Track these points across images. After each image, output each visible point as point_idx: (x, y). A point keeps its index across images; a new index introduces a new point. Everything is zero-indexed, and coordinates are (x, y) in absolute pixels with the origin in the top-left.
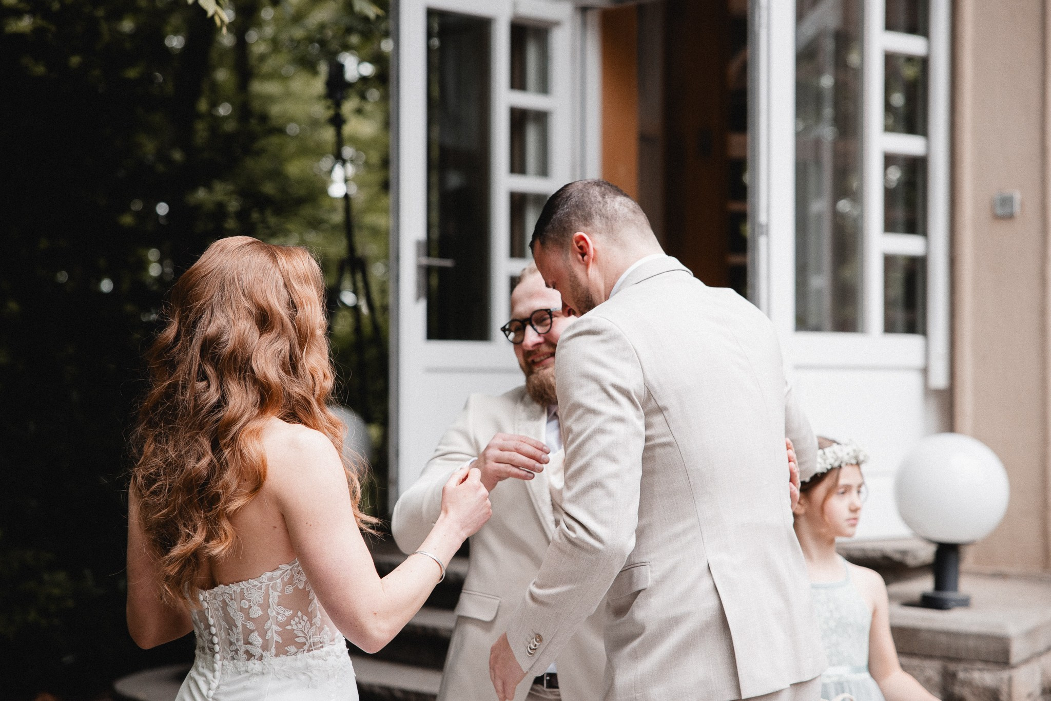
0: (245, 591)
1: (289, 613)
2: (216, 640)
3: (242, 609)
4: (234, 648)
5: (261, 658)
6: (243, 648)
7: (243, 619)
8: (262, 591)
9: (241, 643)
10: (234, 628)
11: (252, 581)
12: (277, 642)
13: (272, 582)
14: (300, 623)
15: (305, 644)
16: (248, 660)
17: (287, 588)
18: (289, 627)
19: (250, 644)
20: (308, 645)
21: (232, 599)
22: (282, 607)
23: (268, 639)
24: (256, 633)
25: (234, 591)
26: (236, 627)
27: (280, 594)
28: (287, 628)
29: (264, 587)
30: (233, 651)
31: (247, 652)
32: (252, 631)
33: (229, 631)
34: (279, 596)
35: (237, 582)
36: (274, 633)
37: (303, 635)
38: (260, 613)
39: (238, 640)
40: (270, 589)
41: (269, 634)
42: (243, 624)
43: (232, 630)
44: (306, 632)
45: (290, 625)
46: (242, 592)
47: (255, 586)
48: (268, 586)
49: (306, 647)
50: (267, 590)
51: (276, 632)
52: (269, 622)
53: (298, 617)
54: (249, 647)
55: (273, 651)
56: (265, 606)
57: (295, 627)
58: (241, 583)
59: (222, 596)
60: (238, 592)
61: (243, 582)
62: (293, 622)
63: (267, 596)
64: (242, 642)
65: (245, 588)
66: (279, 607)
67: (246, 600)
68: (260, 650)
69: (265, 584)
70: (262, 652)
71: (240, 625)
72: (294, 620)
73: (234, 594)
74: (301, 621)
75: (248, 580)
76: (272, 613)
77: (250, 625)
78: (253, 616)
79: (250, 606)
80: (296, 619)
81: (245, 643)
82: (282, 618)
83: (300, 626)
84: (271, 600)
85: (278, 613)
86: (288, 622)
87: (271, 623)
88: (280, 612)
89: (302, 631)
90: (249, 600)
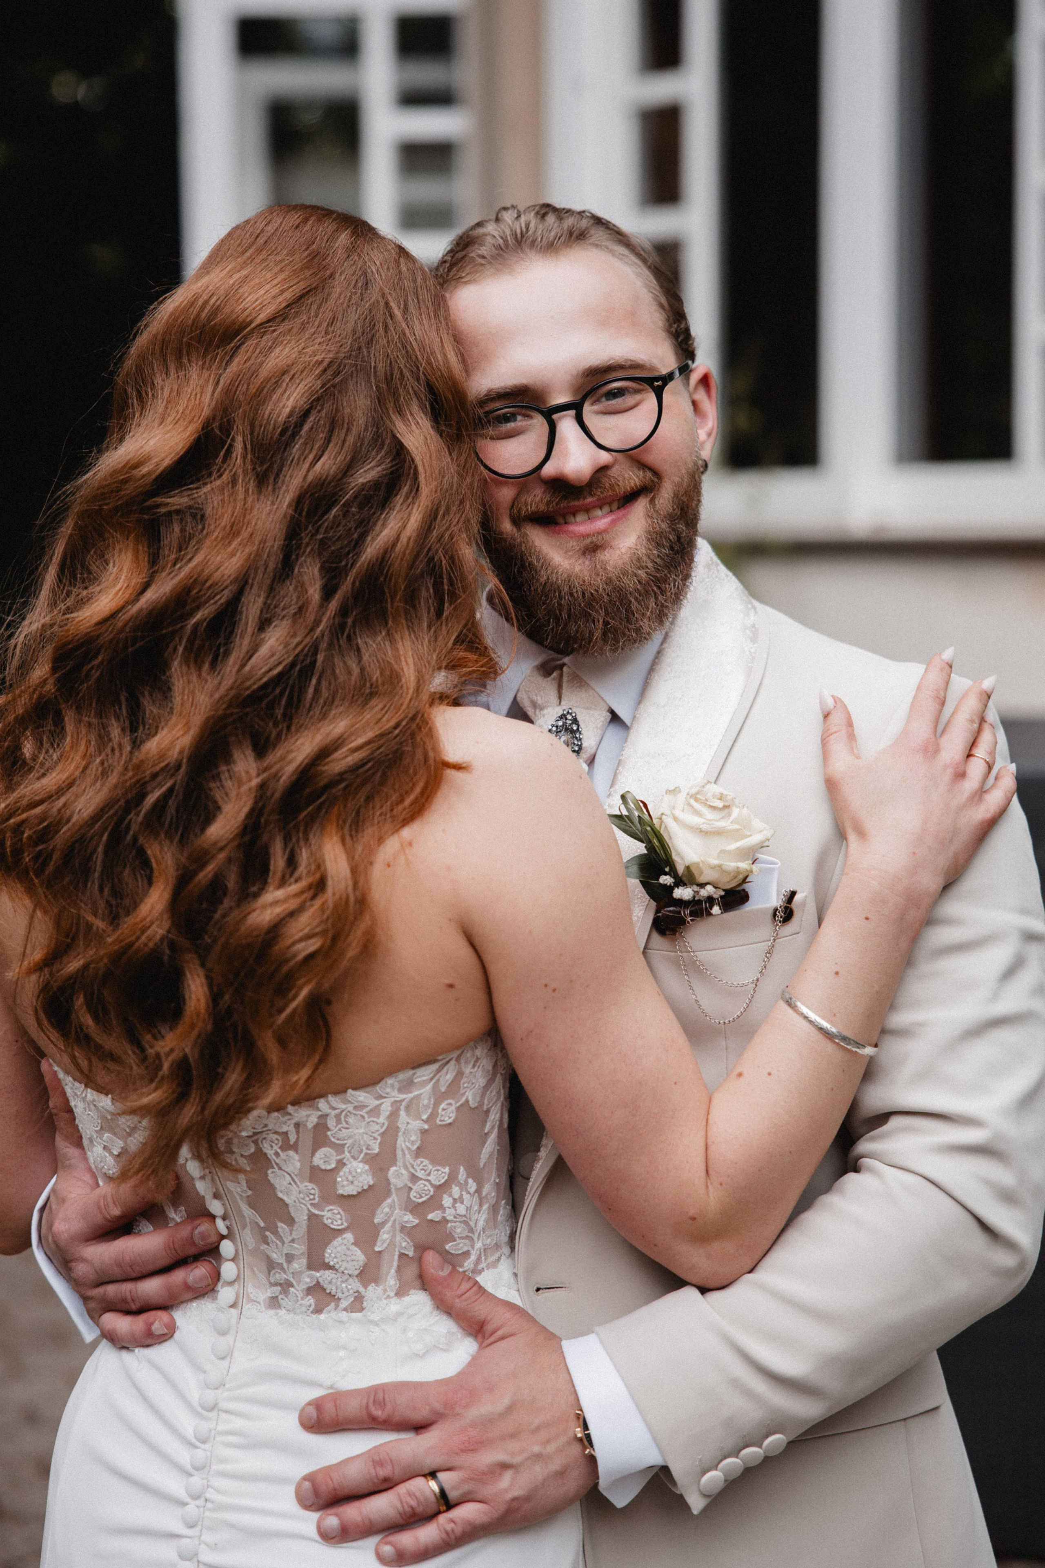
0: (331, 1123)
1: (440, 1175)
3: (316, 1174)
4: (279, 1276)
5: (358, 1304)
6: (307, 1279)
7: (316, 1201)
8: (382, 1120)
9: (299, 1264)
10: (282, 1227)
11: (354, 1093)
12: (402, 1257)
13: (411, 1095)
14: (462, 1202)
16: (318, 1311)
17: (444, 1110)
18: (434, 1216)
19: (327, 1268)
20: (473, 1257)
21: (287, 1146)
22: (426, 1162)
23: (380, 1252)
24: (349, 1236)
25: (297, 1125)
26: (291, 1221)
27: (426, 1127)
28: (430, 1216)
29: (386, 1107)
31: (316, 1289)
32: (340, 1232)
33: (268, 1233)
34: (424, 1132)
35: (307, 1100)
36: (398, 1232)
37: (466, 1233)
38: (367, 1180)
39: (290, 1258)
40: (402, 1113)
41: (385, 1236)
42: (311, 1217)
43: (276, 1233)
44: (472, 1224)
45: (441, 1208)
46: (322, 1128)
47: (362, 1107)
48: (396, 1104)
50: (394, 1115)
51: (403, 1228)
52: (389, 1201)
53: (459, 1184)
54: (324, 1277)
55: (392, 1281)
56: (384, 1161)
57: (449, 1214)
58: (322, 1100)
59: (256, 1142)
60: (310, 1125)
61: (330, 1098)
62: (447, 1201)
63: (390, 1134)
64: (304, 1261)
65: (333, 1113)
66: (419, 1161)
67: (333, 1146)
68: (355, 1285)
69: (393, 1100)
70: (362, 1289)
71: (301, 1218)
72: (450, 1196)
73: (298, 1132)
74: (464, 1193)
75: (345, 1091)
76: (397, 1175)
77: (334, 1217)
78: (346, 1188)
79: (341, 1164)
80: (456, 1191)
81: (311, 1266)
82: (421, 1191)
83: (461, 1209)
84: (401, 1142)
85: (414, 1178)
86: (434, 1202)
87: (392, 1207)
88: (420, 1174)
89: (464, 1222)
90: (339, 1148)
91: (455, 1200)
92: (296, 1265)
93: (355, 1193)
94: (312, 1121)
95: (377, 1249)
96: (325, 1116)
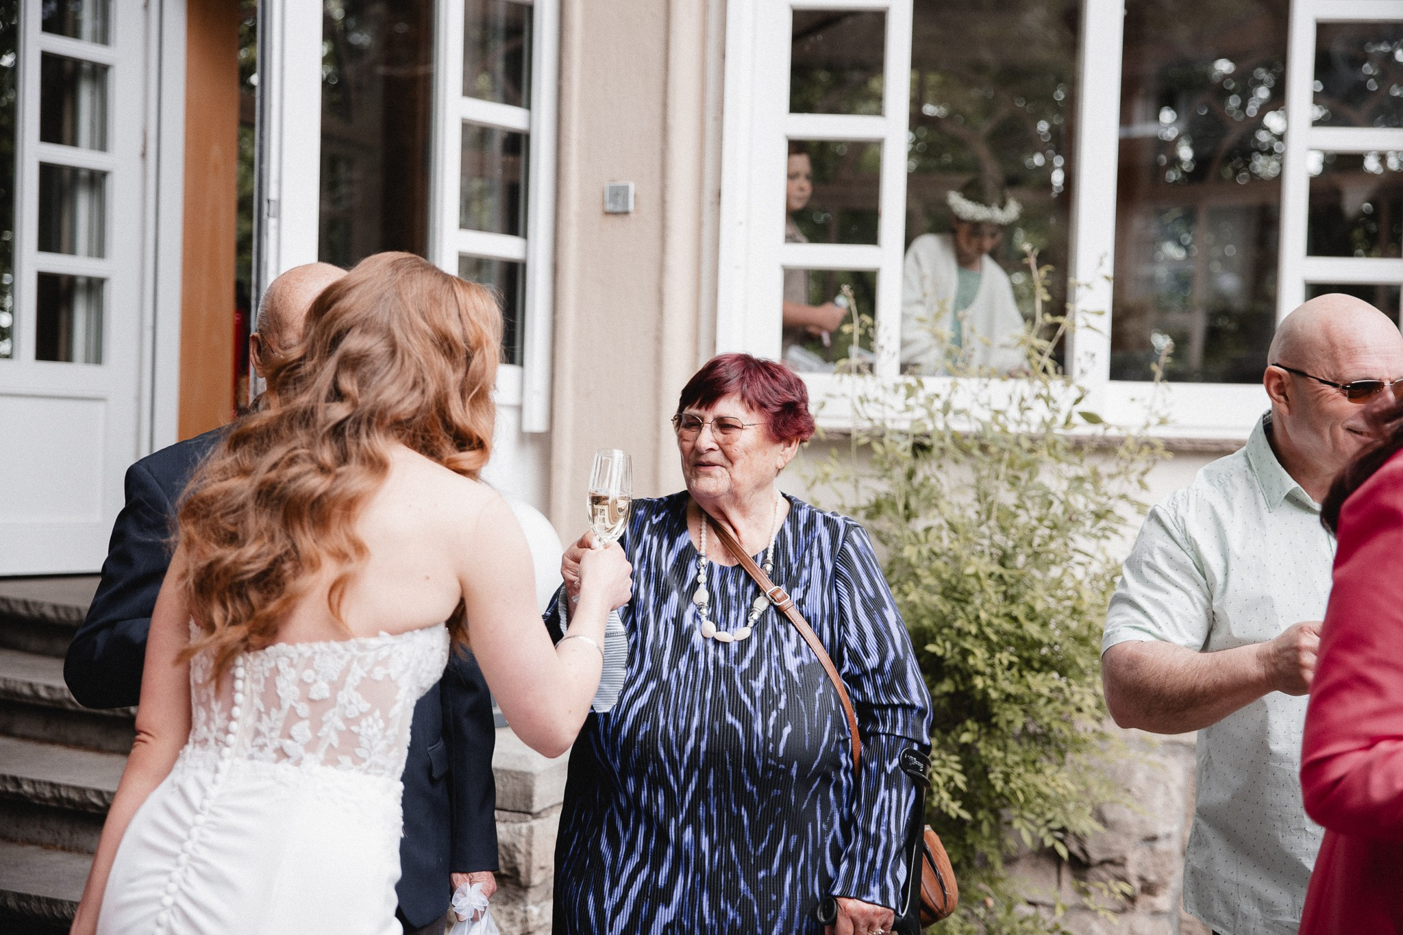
0: (317, 657)
1: (365, 706)
2: (234, 726)
3: (301, 683)
4: (261, 741)
5: (299, 761)
8: (343, 661)
9: (275, 734)
10: (273, 712)
12: (331, 745)
15: (364, 760)
17: (377, 671)
18: (354, 728)
19: (291, 737)
20: (368, 763)
21: (291, 665)
23: (320, 737)
24: (307, 723)
25: (299, 654)
26: (279, 708)
27: (365, 675)
28: (352, 728)
29: (347, 657)
30: (257, 746)
32: (301, 719)
34: (363, 678)
36: (332, 730)
38: (327, 694)
39: (272, 729)
40: (355, 662)
41: (325, 729)
42: (291, 707)
43: (268, 714)
45: (360, 726)
46: (311, 659)
47: (335, 652)
49: (365, 765)
50: (350, 663)
51: (336, 728)
52: (333, 710)
54: (288, 743)
55: (321, 755)
56: (336, 686)
57: (363, 731)
59: (276, 661)
60: (305, 656)
62: (364, 723)
64: (279, 732)
69: (351, 652)
70: (304, 754)
71: (286, 706)
73: (299, 657)
76: (342, 697)
77: (303, 710)
78: (314, 696)
79: (315, 681)
80: (370, 720)
81: (282, 736)
82: (352, 712)
83: (370, 732)
84: (349, 679)
85: (350, 703)
86: (356, 721)
87: (334, 714)
88: (354, 701)
89: (370, 741)
90: (317, 672)
91: (368, 726)
92: (273, 734)
93: (317, 699)
94: (308, 654)
95: (319, 734)
96: (315, 653)
